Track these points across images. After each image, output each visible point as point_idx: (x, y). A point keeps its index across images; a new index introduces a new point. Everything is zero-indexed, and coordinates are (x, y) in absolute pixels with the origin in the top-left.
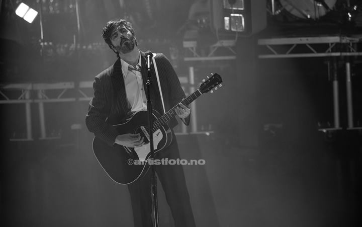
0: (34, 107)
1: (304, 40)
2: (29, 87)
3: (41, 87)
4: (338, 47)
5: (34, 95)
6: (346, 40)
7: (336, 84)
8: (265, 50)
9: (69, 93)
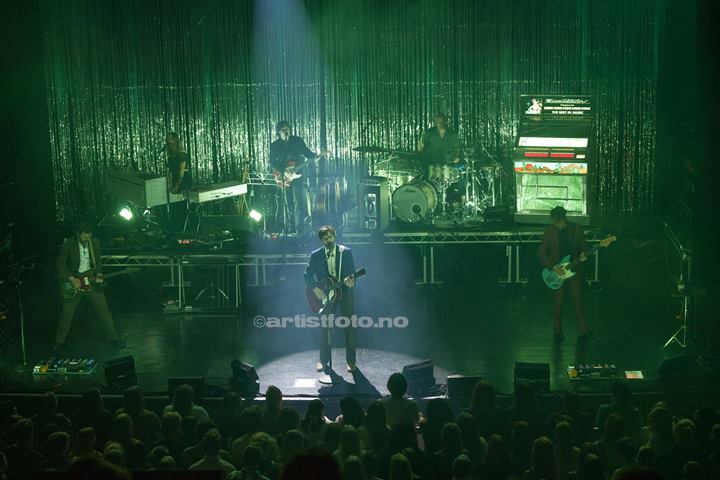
0: (260, 268)
1: (409, 234)
2: (257, 256)
3: (263, 257)
4: (426, 238)
5: (260, 261)
6: (432, 235)
7: (425, 258)
8: (387, 239)
9: (279, 260)
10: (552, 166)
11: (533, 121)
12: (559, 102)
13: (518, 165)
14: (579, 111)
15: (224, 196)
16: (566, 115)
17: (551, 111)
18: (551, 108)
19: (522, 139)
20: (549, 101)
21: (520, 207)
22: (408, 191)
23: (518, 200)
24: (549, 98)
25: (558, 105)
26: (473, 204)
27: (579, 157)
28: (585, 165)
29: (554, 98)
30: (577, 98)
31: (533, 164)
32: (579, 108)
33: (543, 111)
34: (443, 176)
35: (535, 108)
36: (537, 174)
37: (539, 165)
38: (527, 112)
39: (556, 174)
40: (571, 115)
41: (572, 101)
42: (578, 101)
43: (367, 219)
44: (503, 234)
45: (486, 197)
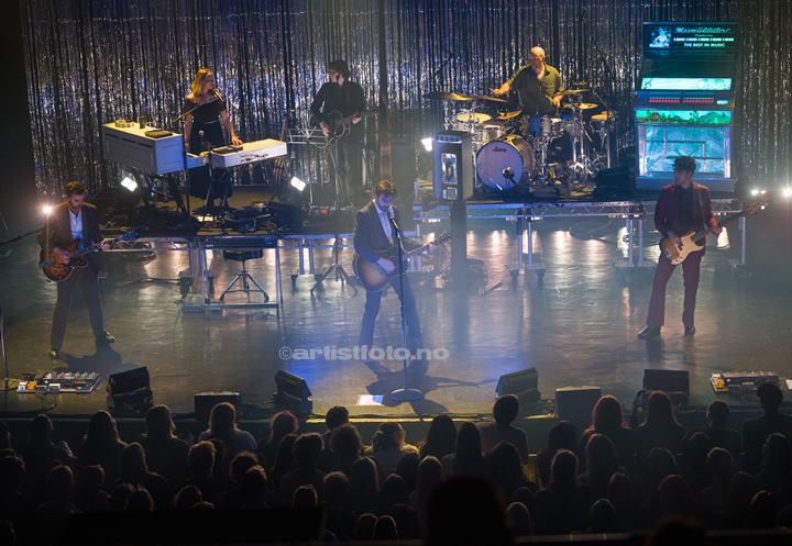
1: (499, 206)
2: (301, 236)
3: (309, 237)
4: (522, 210)
5: (305, 243)
6: (529, 207)
7: (520, 236)
10: (685, 115)
11: (660, 57)
12: (693, 31)
13: (641, 114)
14: (718, 42)
15: (256, 159)
16: (703, 48)
17: (682, 43)
18: (683, 39)
19: (645, 80)
20: (679, 30)
21: (643, 169)
22: (496, 150)
23: (641, 160)
24: (681, 26)
25: (692, 35)
26: (582, 166)
27: (719, 102)
28: (728, 114)
29: (686, 27)
30: (717, 27)
31: (661, 113)
32: (720, 40)
33: (672, 43)
34: (541, 129)
35: (662, 40)
36: (665, 126)
37: (667, 113)
38: (651, 45)
39: (690, 124)
40: (710, 48)
41: (710, 30)
42: (718, 30)
43: (445, 186)
44: (622, 204)
45: (598, 157)
